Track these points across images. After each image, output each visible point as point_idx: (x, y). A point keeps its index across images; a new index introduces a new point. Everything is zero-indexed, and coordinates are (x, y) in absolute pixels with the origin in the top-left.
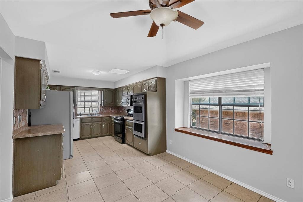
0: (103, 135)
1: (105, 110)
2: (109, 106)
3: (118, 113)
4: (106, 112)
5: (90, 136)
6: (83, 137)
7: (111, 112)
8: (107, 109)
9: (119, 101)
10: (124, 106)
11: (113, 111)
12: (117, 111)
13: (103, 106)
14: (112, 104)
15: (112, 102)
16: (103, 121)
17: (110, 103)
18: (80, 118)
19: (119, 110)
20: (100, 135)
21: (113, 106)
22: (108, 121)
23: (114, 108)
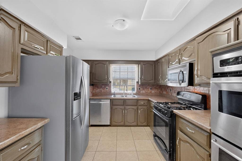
0: (139, 124)
1: (143, 89)
2: (149, 85)
3: (161, 95)
4: (144, 92)
5: (122, 124)
6: (114, 123)
7: (151, 92)
8: (146, 88)
9: (162, 77)
10: (170, 84)
11: (153, 92)
12: (158, 92)
13: (140, 84)
14: (152, 81)
15: (152, 80)
16: (140, 106)
17: (149, 81)
18: (110, 99)
19: (162, 90)
20: (135, 124)
21: (153, 85)
22: (147, 106)
23: (156, 88)
